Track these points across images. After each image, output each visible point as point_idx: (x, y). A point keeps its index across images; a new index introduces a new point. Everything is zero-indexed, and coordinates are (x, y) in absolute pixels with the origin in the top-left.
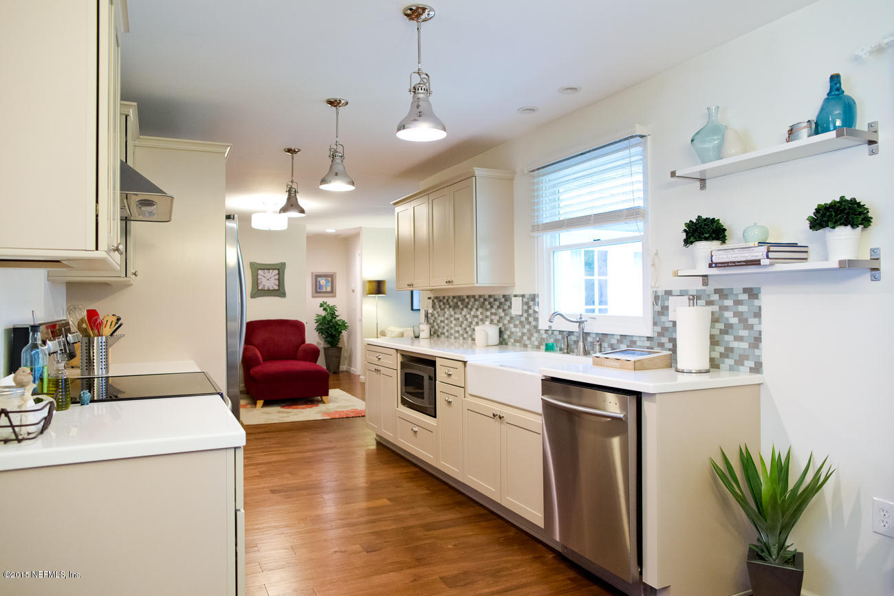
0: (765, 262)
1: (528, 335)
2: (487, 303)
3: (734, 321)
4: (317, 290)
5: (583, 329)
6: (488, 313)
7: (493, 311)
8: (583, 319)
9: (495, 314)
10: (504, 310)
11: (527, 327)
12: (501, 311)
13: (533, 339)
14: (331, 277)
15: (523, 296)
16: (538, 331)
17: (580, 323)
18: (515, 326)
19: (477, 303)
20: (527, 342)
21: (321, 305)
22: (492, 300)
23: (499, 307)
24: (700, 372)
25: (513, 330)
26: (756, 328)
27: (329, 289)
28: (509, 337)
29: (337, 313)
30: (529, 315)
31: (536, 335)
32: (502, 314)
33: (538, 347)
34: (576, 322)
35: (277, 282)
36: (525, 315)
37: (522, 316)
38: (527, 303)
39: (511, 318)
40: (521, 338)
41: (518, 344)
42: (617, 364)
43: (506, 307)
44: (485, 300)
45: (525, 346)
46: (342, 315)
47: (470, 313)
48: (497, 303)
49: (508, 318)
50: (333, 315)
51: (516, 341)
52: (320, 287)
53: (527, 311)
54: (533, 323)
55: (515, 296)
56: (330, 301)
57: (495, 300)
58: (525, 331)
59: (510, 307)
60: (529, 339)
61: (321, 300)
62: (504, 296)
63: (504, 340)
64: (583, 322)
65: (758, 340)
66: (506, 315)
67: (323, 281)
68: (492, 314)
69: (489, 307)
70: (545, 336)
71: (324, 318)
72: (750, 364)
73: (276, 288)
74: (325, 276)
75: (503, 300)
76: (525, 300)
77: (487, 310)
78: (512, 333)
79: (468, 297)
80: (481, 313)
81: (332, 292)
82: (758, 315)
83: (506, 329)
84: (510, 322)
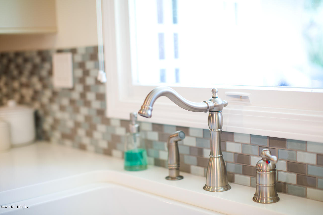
2: (12, 67)
5: (220, 127)
6: (16, 84)
7: (24, 79)
8: (219, 101)
9: (27, 85)
10: (41, 79)
11: (84, 111)
12: (35, 80)
13: (97, 135)
15: (73, 51)
16: (106, 121)
17: (214, 111)
18: (62, 108)
20: (86, 141)
23: (32, 73)
25: (59, 115)
28: (53, 128)
30: (87, 88)
31: (101, 128)
32: (38, 86)
33: (108, 153)
34: (204, 110)
36: (79, 88)
37: (72, 89)
38: (82, 65)
40: (74, 131)
41: (68, 143)
43: (44, 73)
45: (82, 147)
48: (29, 67)
49: (48, 93)
51: (65, 136)
53: (82, 80)
54: (96, 105)
55: (60, 51)
57: (26, 60)
58: (80, 118)
59: (50, 73)
60: (89, 134)
63: (44, 132)
64: (218, 108)
66: (45, 87)
68: (22, 85)
69: (15, 72)
70: (121, 131)
75: (37, 60)
76: (78, 58)
77: (14, 78)
78: (56, 121)
80: (6, 84)
83: (47, 113)
84: (51, 100)
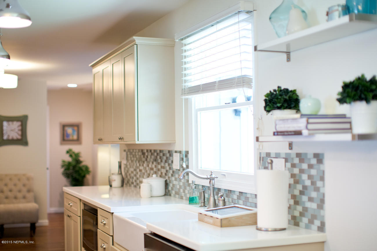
0: (305, 132)
1: (183, 187)
2: (158, 157)
3: (308, 183)
4: (65, 139)
5: (213, 185)
6: (159, 167)
7: (162, 164)
8: (213, 176)
9: (163, 167)
10: (169, 164)
11: (183, 180)
12: (167, 165)
13: (186, 192)
14: (77, 127)
15: (180, 152)
16: (189, 185)
17: (211, 179)
18: (176, 180)
19: (153, 157)
20: (183, 194)
21: (68, 152)
22: (161, 154)
23: (166, 162)
24: (275, 230)
25: (175, 182)
26: (322, 190)
27: (75, 137)
28: (172, 189)
29: (81, 159)
31: (188, 188)
32: (168, 168)
34: (207, 179)
35: (20, 133)
36: (181, 169)
37: (179, 170)
38: (183, 159)
39: (173, 172)
40: (179, 189)
41: (177, 196)
42: (211, 221)
43: (170, 162)
44: (157, 154)
45: (182, 198)
46: (86, 160)
47: (148, 166)
48: (165, 158)
49: (171, 172)
50: (78, 162)
51: (176, 193)
52: (68, 135)
54: (186, 177)
55: (176, 152)
56: (76, 148)
57: (164, 155)
58: (181, 184)
59: (172, 162)
60: (184, 191)
61: (67, 147)
62: (169, 152)
63: (169, 191)
64: (213, 179)
65: (322, 201)
66: (170, 169)
67: (69, 130)
68: (161, 167)
69: (159, 161)
71: (69, 163)
72: (317, 223)
73: (19, 137)
74: (71, 125)
75: (168, 155)
76: (181, 156)
77: (159, 163)
78: (173, 185)
79: (147, 151)
80: (156, 166)
81: (78, 140)
82: (322, 179)
83: (170, 182)
84: (172, 175)
